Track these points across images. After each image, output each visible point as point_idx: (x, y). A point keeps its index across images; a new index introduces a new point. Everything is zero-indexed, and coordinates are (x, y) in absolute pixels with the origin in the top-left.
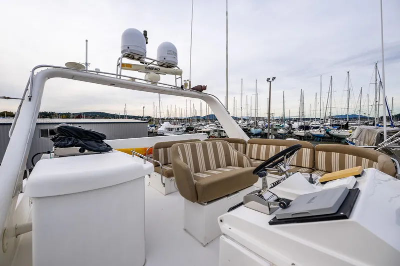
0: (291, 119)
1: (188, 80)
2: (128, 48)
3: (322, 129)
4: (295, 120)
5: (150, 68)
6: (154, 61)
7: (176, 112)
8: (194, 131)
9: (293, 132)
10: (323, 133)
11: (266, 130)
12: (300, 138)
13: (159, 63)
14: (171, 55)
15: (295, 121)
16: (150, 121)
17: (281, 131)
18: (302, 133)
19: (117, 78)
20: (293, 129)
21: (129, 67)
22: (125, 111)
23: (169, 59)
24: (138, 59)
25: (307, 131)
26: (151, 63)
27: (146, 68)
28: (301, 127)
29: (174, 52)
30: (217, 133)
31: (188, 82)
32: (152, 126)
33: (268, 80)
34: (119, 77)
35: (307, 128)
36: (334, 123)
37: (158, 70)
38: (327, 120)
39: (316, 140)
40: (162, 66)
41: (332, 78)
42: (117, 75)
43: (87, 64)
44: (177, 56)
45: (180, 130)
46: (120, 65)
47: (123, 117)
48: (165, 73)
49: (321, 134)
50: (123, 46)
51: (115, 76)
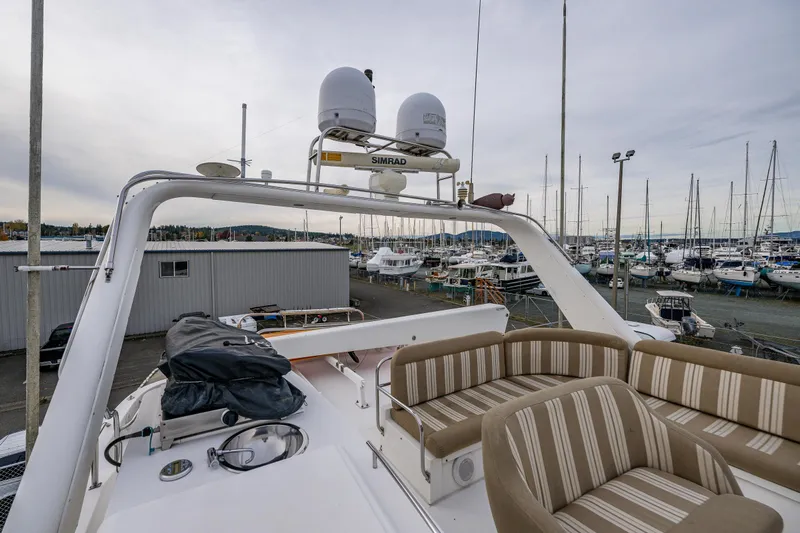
0: (661, 242)
1: (467, 182)
2: (337, 115)
3: (748, 268)
4: (674, 244)
5: (384, 161)
6: (393, 141)
7: (402, 226)
8: (440, 266)
9: (668, 274)
10: (751, 278)
11: (604, 268)
12: (689, 286)
13: (402, 146)
14: (432, 126)
15: (672, 245)
16: (351, 243)
17: (640, 270)
18: (694, 275)
19: (308, 191)
20: (668, 265)
21: (334, 158)
22: (306, 224)
23: (428, 135)
24: (357, 141)
25: (708, 272)
26: (383, 147)
27: (375, 160)
28: (691, 262)
29: (438, 117)
30: (490, 273)
31: (467, 187)
32: (356, 256)
33: (616, 157)
34: (312, 188)
35: (708, 263)
36: (781, 253)
37: (402, 162)
38: (758, 244)
39: (733, 294)
40: (407, 151)
41: (775, 146)
42: (308, 184)
43: (243, 162)
44: (444, 126)
45: (412, 264)
46: (318, 158)
47: (301, 236)
48: (415, 169)
49: (745, 278)
50: (323, 112)
51: (304, 188)
